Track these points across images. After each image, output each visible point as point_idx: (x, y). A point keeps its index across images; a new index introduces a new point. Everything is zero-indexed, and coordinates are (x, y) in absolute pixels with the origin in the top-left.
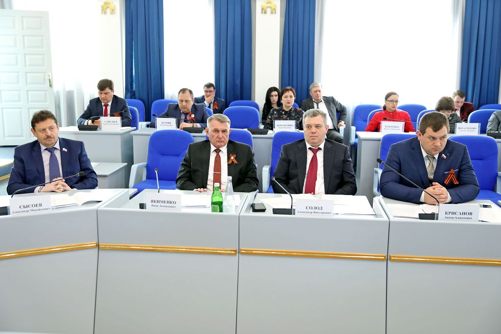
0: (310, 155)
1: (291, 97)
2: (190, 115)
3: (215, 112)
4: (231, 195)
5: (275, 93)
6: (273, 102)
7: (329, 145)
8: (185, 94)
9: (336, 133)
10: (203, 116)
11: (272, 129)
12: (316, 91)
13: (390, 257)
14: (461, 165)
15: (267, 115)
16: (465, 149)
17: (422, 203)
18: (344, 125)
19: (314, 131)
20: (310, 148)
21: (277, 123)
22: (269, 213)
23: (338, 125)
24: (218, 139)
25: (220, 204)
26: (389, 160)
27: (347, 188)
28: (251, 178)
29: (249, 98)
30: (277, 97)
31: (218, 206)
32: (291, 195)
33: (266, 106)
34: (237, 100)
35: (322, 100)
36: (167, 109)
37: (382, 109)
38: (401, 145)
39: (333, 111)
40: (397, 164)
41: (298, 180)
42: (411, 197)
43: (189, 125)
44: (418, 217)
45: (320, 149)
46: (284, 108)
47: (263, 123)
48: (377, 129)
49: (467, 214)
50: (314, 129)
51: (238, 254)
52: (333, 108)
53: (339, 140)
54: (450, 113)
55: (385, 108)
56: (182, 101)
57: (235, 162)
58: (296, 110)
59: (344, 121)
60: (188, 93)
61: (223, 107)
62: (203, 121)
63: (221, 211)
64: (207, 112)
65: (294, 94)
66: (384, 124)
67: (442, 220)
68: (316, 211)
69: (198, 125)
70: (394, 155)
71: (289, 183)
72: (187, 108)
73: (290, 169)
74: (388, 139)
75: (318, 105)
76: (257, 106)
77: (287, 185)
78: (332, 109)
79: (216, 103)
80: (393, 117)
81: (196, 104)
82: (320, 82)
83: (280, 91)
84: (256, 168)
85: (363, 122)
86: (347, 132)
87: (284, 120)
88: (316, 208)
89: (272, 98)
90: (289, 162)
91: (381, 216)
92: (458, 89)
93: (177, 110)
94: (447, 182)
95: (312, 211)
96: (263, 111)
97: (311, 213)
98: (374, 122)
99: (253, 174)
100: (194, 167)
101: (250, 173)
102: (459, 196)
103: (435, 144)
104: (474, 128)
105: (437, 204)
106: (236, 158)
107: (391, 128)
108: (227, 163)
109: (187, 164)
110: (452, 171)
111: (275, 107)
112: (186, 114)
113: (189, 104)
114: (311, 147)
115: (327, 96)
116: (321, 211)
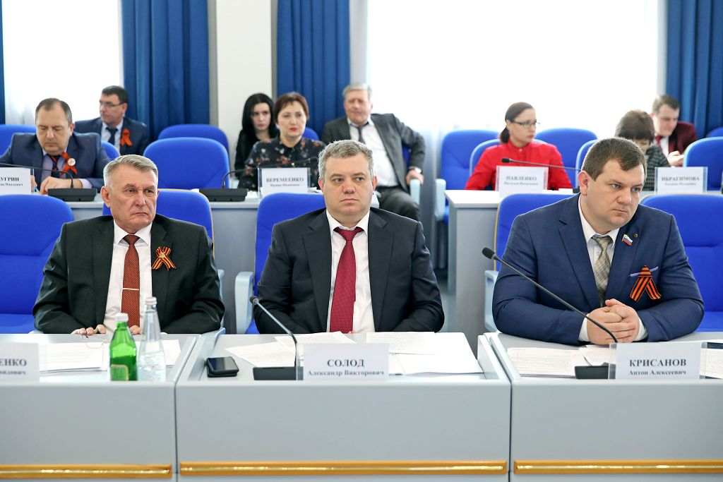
0: (338, 244)
1: (298, 115)
2: (66, 161)
3: (125, 150)
4: (156, 340)
5: (263, 107)
6: (259, 128)
7: (380, 222)
8: (51, 113)
9: (403, 196)
10: (96, 161)
11: (256, 189)
12: (352, 101)
13: (516, 464)
14: (665, 258)
15: (246, 157)
16: (671, 223)
17: (583, 344)
18: (421, 178)
19: (350, 189)
20: (337, 230)
21: (266, 174)
22: (245, 378)
23: (408, 177)
24: (135, 209)
25: (131, 362)
26: (511, 251)
27: (423, 315)
28: (205, 300)
29: (206, 120)
30: (269, 116)
31: (126, 366)
32: (296, 336)
33: (244, 137)
34: (177, 123)
35: (369, 120)
36: (10, 146)
37: (498, 140)
38: (536, 215)
39: (395, 146)
40: (529, 260)
41: (315, 303)
42: (559, 331)
43: (63, 183)
44: (574, 374)
45: (360, 230)
46: (284, 141)
47: (238, 176)
48: (489, 184)
49: (676, 363)
50: (349, 184)
51: (174, 475)
52: (394, 137)
53: (408, 211)
54: (646, 147)
55: (505, 136)
56: (45, 128)
57: (170, 264)
58: (309, 145)
59: (420, 167)
60: (58, 109)
61: (144, 142)
62: (96, 173)
63: (133, 377)
64: (104, 153)
65: (305, 110)
66: (504, 172)
67: (623, 378)
68: (350, 369)
69: (85, 183)
70: (523, 239)
71: (293, 310)
72: (56, 144)
73: (294, 277)
74: (513, 206)
75: (360, 133)
76: (222, 138)
77: (288, 314)
78: (392, 140)
79: (126, 131)
80: (525, 159)
81: (78, 135)
82: (365, 82)
83: (275, 101)
84: (217, 278)
85: (461, 170)
86: (428, 192)
87: (283, 166)
88: (349, 363)
89: (255, 119)
90: (291, 262)
91: (494, 375)
92: (662, 92)
93: (34, 148)
94: (635, 295)
95: (342, 369)
96: (238, 148)
97: (340, 374)
98: (483, 170)
99: (212, 292)
100: (73, 278)
101: (203, 290)
102: (661, 325)
103: (620, 200)
104: (694, 179)
105: (611, 342)
106: (170, 256)
107: (519, 181)
108: (150, 268)
109: (58, 272)
110: (647, 271)
111: (264, 138)
112: (55, 158)
113: (63, 135)
114: (338, 225)
115: (382, 112)
116: (361, 369)
